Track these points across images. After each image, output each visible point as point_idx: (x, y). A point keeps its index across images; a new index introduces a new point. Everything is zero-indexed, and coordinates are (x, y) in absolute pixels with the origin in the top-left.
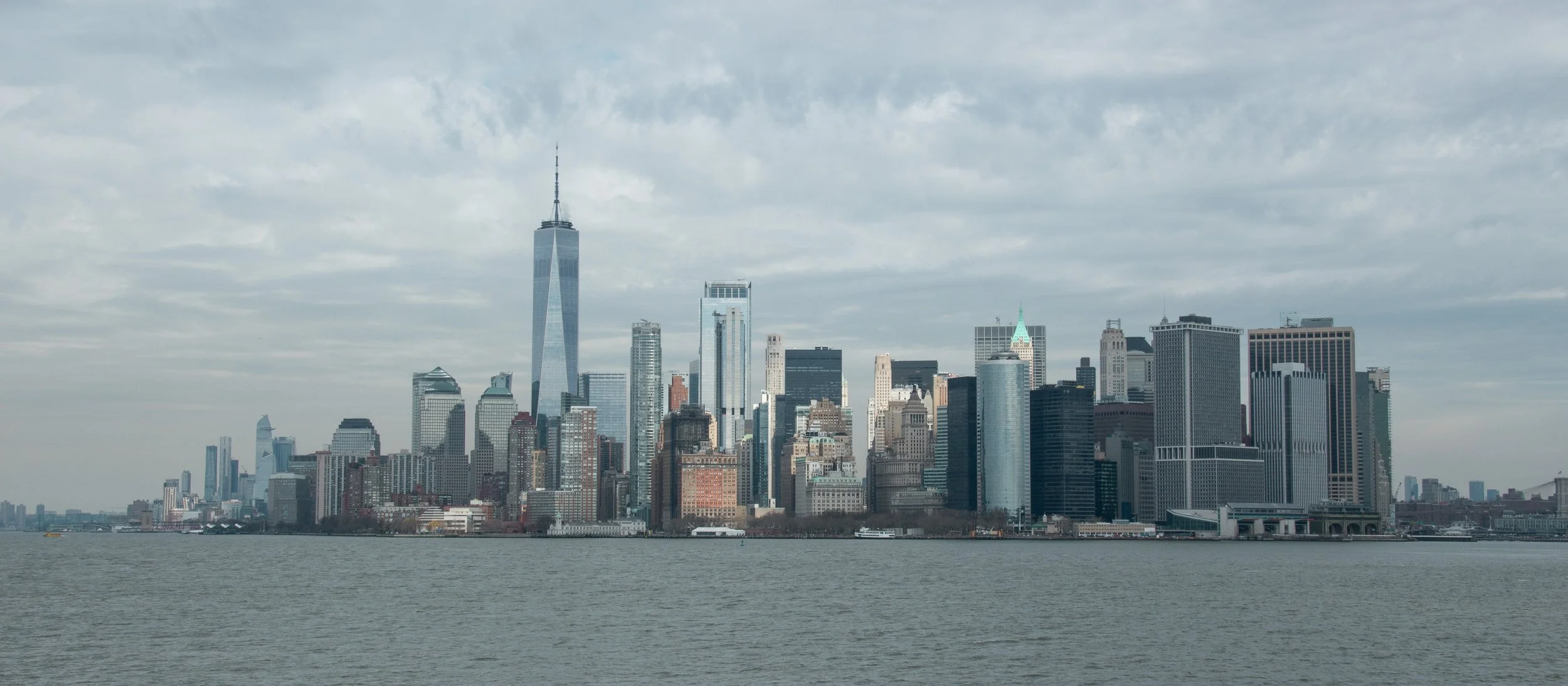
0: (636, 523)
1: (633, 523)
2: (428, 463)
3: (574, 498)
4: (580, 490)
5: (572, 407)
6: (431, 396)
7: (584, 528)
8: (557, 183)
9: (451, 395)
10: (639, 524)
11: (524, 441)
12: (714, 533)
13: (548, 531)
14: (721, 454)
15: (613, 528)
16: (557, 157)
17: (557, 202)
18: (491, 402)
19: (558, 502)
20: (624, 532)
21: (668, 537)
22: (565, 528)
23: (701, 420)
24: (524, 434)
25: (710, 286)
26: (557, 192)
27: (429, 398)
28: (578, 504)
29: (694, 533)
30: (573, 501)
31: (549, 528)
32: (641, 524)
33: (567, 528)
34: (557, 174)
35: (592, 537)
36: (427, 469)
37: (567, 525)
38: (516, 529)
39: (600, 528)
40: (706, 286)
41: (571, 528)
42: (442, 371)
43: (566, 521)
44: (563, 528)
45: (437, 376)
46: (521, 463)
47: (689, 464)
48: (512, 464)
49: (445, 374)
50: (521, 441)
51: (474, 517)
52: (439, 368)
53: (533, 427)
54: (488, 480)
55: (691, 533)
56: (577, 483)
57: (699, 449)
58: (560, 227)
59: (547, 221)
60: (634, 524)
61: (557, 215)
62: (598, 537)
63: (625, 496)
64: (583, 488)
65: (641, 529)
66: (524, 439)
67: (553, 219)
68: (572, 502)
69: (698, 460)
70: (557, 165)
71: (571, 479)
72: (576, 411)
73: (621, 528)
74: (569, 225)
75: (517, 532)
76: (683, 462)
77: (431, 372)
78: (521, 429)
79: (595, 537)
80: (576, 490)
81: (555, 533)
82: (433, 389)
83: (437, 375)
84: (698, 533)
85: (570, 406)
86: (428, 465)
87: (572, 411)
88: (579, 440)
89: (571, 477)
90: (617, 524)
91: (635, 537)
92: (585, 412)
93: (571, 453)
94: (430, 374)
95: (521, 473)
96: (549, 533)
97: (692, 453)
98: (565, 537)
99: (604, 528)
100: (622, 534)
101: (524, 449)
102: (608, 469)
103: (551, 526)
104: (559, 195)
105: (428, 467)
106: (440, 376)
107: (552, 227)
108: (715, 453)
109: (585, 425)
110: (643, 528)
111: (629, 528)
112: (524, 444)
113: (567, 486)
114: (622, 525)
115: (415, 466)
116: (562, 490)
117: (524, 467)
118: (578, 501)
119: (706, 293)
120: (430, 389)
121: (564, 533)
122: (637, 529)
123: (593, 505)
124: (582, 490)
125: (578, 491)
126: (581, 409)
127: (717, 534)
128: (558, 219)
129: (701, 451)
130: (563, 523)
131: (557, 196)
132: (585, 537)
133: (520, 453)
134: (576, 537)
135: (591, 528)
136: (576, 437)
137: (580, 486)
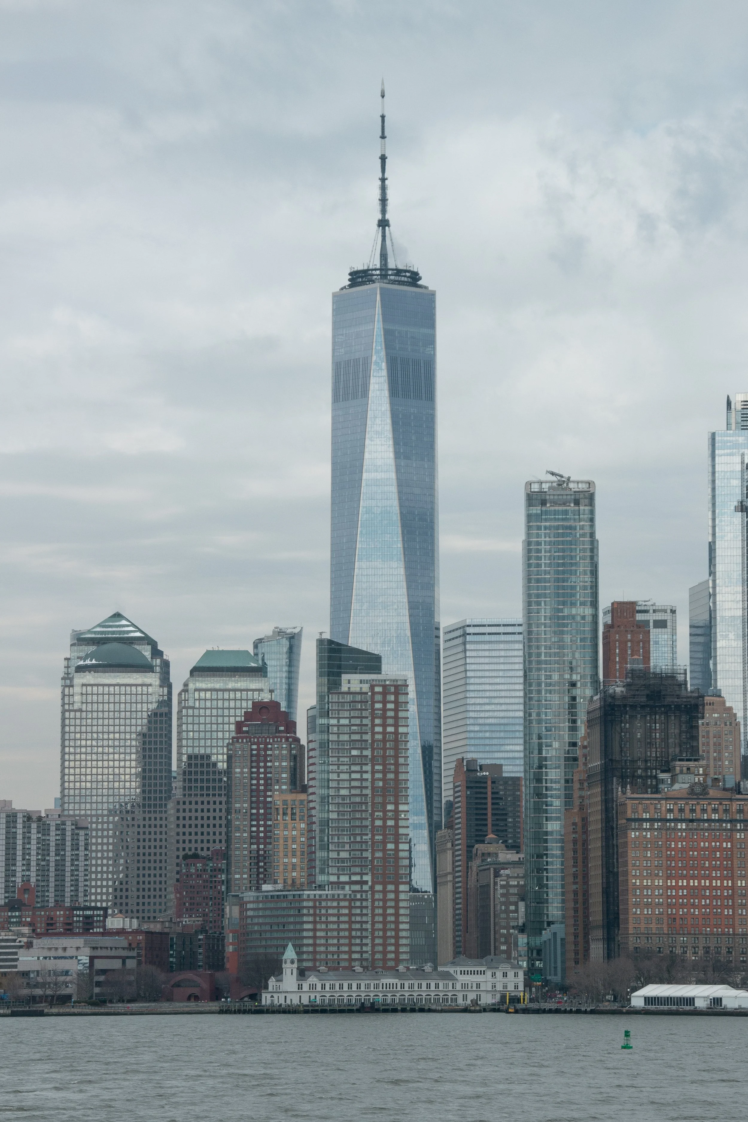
0: (499, 974)
1: (489, 973)
2: (68, 833)
3: (350, 908)
4: (366, 888)
5: (345, 677)
6: (89, 678)
7: (359, 986)
8: (383, 180)
9: (135, 675)
10: (505, 975)
11: (265, 773)
12: (690, 1001)
13: (264, 996)
14: (728, 795)
15: (437, 986)
16: (383, 117)
17: (383, 224)
18: (210, 686)
19: (311, 919)
20: (465, 998)
21: (571, 1012)
22: (306, 987)
23: (678, 707)
24: (266, 756)
25: (739, 407)
26: (384, 201)
27: (85, 681)
28: (361, 923)
29: (637, 999)
30: (350, 915)
31: (266, 987)
32: (511, 974)
33: (313, 987)
34: (383, 159)
35: (377, 1011)
36: (68, 849)
37: (313, 979)
38: (196, 991)
39: (402, 986)
40: (729, 403)
41: (323, 987)
42: (124, 622)
43: (309, 969)
44: (300, 987)
45: (113, 633)
46: (258, 826)
47: (646, 820)
48: (238, 829)
49: (131, 628)
50: (258, 773)
51: (96, 961)
52: (118, 616)
53: (287, 739)
54: (193, 870)
55: (629, 1000)
56: (358, 870)
57: (674, 781)
58: (394, 282)
59: (361, 268)
60: (494, 975)
61: (384, 256)
62: (395, 1011)
63: (516, 904)
64: (374, 883)
65: (511, 987)
66: (265, 767)
67: (376, 263)
68: (346, 919)
69: (670, 811)
70: (383, 137)
71: (343, 860)
72: (355, 687)
73: (458, 987)
74: (414, 278)
75: (197, 998)
76: (630, 814)
77: (99, 625)
78: (258, 744)
79: (386, 1011)
80: (357, 887)
81: (279, 1000)
82: (94, 662)
83: (112, 630)
84: (648, 1000)
85: (339, 675)
86: (68, 838)
87: (344, 688)
88: (361, 760)
89: (344, 855)
90: (447, 976)
91: (495, 1009)
92: (378, 689)
93: (343, 792)
94: (98, 629)
95: (259, 849)
96: (266, 999)
97: (657, 791)
98: (306, 1012)
99: (411, 986)
100: (460, 1001)
101: (266, 790)
102: (483, 842)
103: (272, 982)
104: (389, 208)
105: (68, 843)
106: (120, 632)
107: (373, 282)
108: (712, 793)
109: (377, 721)
110: (516, 987)
111: (478, 985)
112: (266, 779)
113: (333, 879)
114: (460, 977)
115: (27, 840)
116: (321, 887)
117: (265, 837)
118: (362, 915)
119: (728, 424)
120: (88, 662)
121: (305, 1001)
122: (499, 987)
123: (402, 926)
124: (372, 888)
125: (361, 891)
126: (367, 682)
127: (700, 1004)
128: (386, 264)
129: (676, 786)
130: (302, 973)
131: (384, 211)
132: (359, 1011)
133: (255, 804)
134: (333, 1011)
135: (376, 986)
136: (354, 753)
137: (367, 878)
